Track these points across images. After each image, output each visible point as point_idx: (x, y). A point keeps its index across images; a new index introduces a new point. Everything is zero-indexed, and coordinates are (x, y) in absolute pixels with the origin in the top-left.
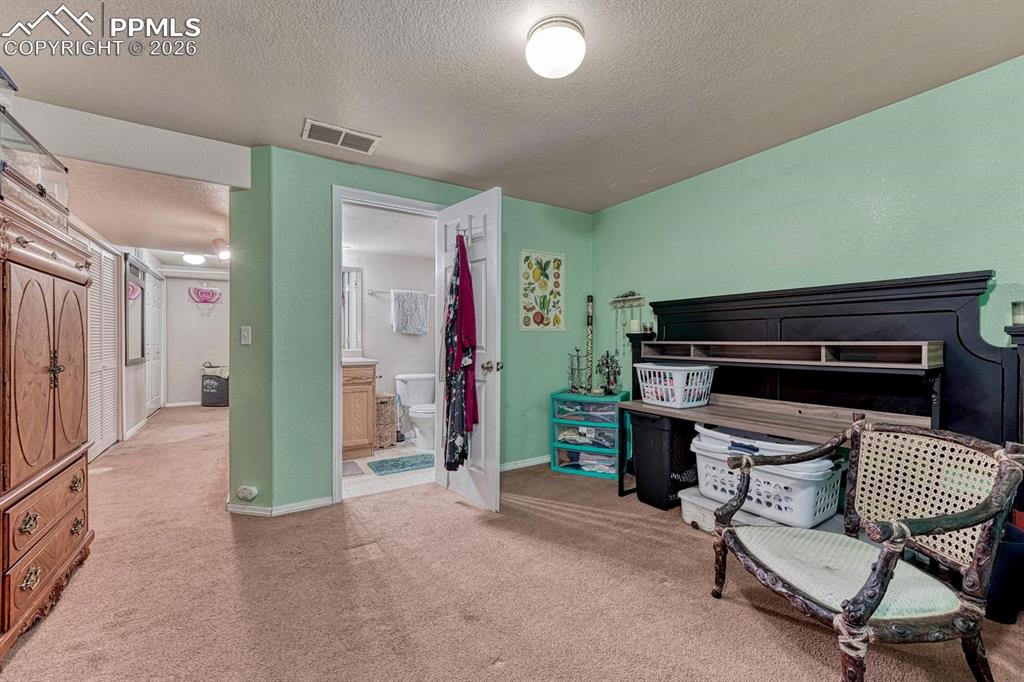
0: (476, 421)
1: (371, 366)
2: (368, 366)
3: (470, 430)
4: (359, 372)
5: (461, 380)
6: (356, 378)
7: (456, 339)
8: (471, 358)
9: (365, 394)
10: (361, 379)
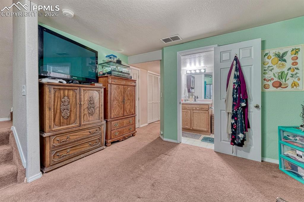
0: (249, 127)
1: (208, 105)
2: (206, 105)
3: (246, 131)
4: (203, 106)
5: (241, 112)
6: (202, 108)
7: (238, 96)
8: (245, 103)
9: (205, 114)
10: (204, 109)
